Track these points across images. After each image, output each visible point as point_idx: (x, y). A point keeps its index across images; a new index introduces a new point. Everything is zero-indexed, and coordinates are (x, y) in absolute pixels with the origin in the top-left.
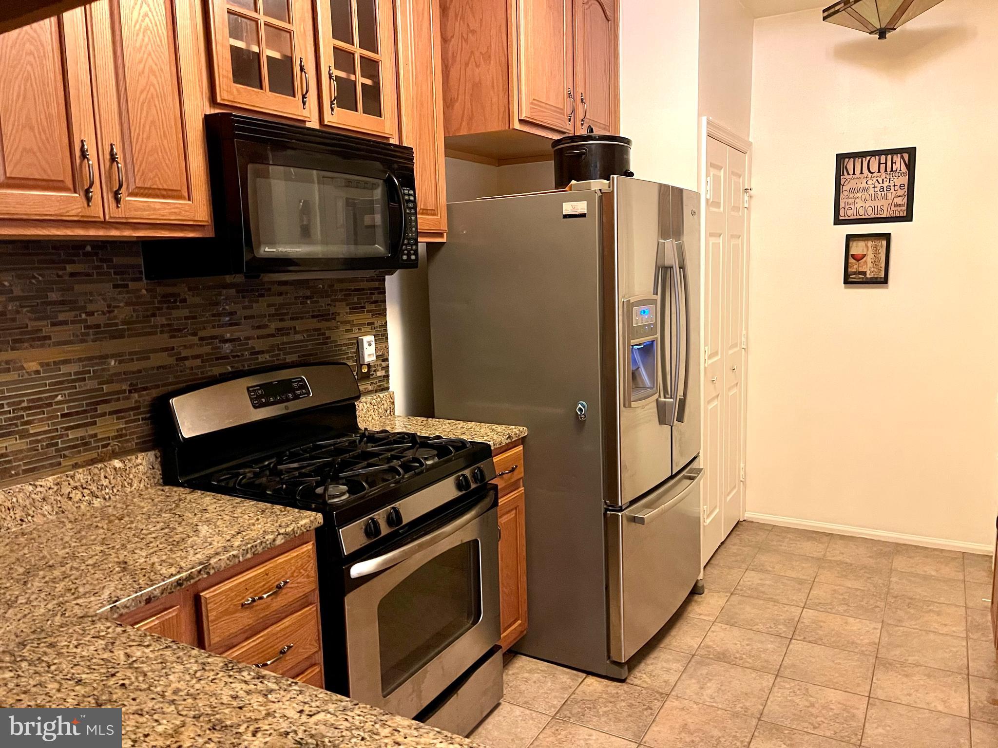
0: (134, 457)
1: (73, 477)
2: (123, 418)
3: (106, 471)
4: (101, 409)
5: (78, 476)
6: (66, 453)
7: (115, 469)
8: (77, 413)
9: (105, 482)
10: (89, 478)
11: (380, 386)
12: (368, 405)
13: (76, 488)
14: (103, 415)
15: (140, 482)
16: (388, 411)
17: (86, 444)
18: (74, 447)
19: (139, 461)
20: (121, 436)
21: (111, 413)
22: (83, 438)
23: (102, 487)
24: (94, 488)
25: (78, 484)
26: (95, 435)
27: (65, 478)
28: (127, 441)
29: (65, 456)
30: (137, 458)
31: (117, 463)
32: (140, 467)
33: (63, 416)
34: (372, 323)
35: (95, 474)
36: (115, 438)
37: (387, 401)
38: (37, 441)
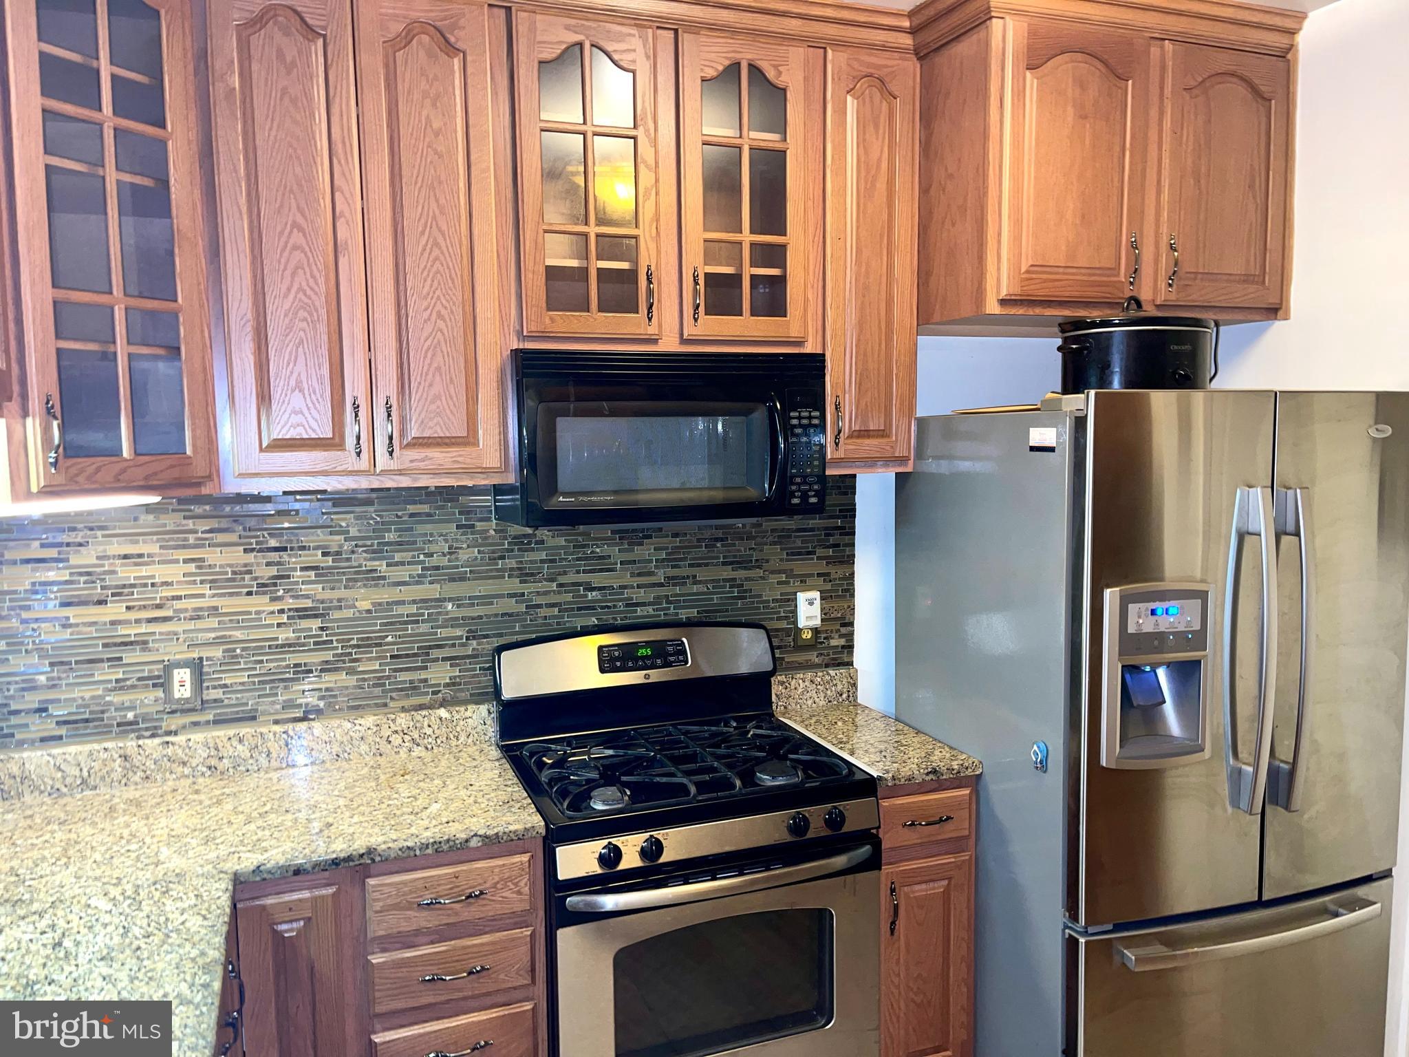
0: (462, 709)
1: (394, 721)
2: (458, 665)
3: (430, 720)
4: (435, 653)
5: (399, 721)
6: (394, 695)
7: (441, 719)
8: (407, 656)
9: (429, 731)
10: (412, 724)
11: (834, 659)
12: (807, 683)
13: (396, 732)
14: (436, 660)
15: (468, 736)
16: (844, 696)
17: (415, 688)
18: (401, 690)
19: (468, 714)
20: (454, 684)
21: (444, 659)
22: (411, 682)
23: (425, 736)
24: (416, 736)
25: (399, 729)
26: (426, 680)
27: (385, 720)
28: (462, 690)
29: (392, 698)
30: (467, 710)
31: (443, 712)
32: (470, 720)
33: (392, 657)
34: (828, 574)
35: (418, 721)
36: (447, 685)
37: (845, 681)
38: (364, 680)
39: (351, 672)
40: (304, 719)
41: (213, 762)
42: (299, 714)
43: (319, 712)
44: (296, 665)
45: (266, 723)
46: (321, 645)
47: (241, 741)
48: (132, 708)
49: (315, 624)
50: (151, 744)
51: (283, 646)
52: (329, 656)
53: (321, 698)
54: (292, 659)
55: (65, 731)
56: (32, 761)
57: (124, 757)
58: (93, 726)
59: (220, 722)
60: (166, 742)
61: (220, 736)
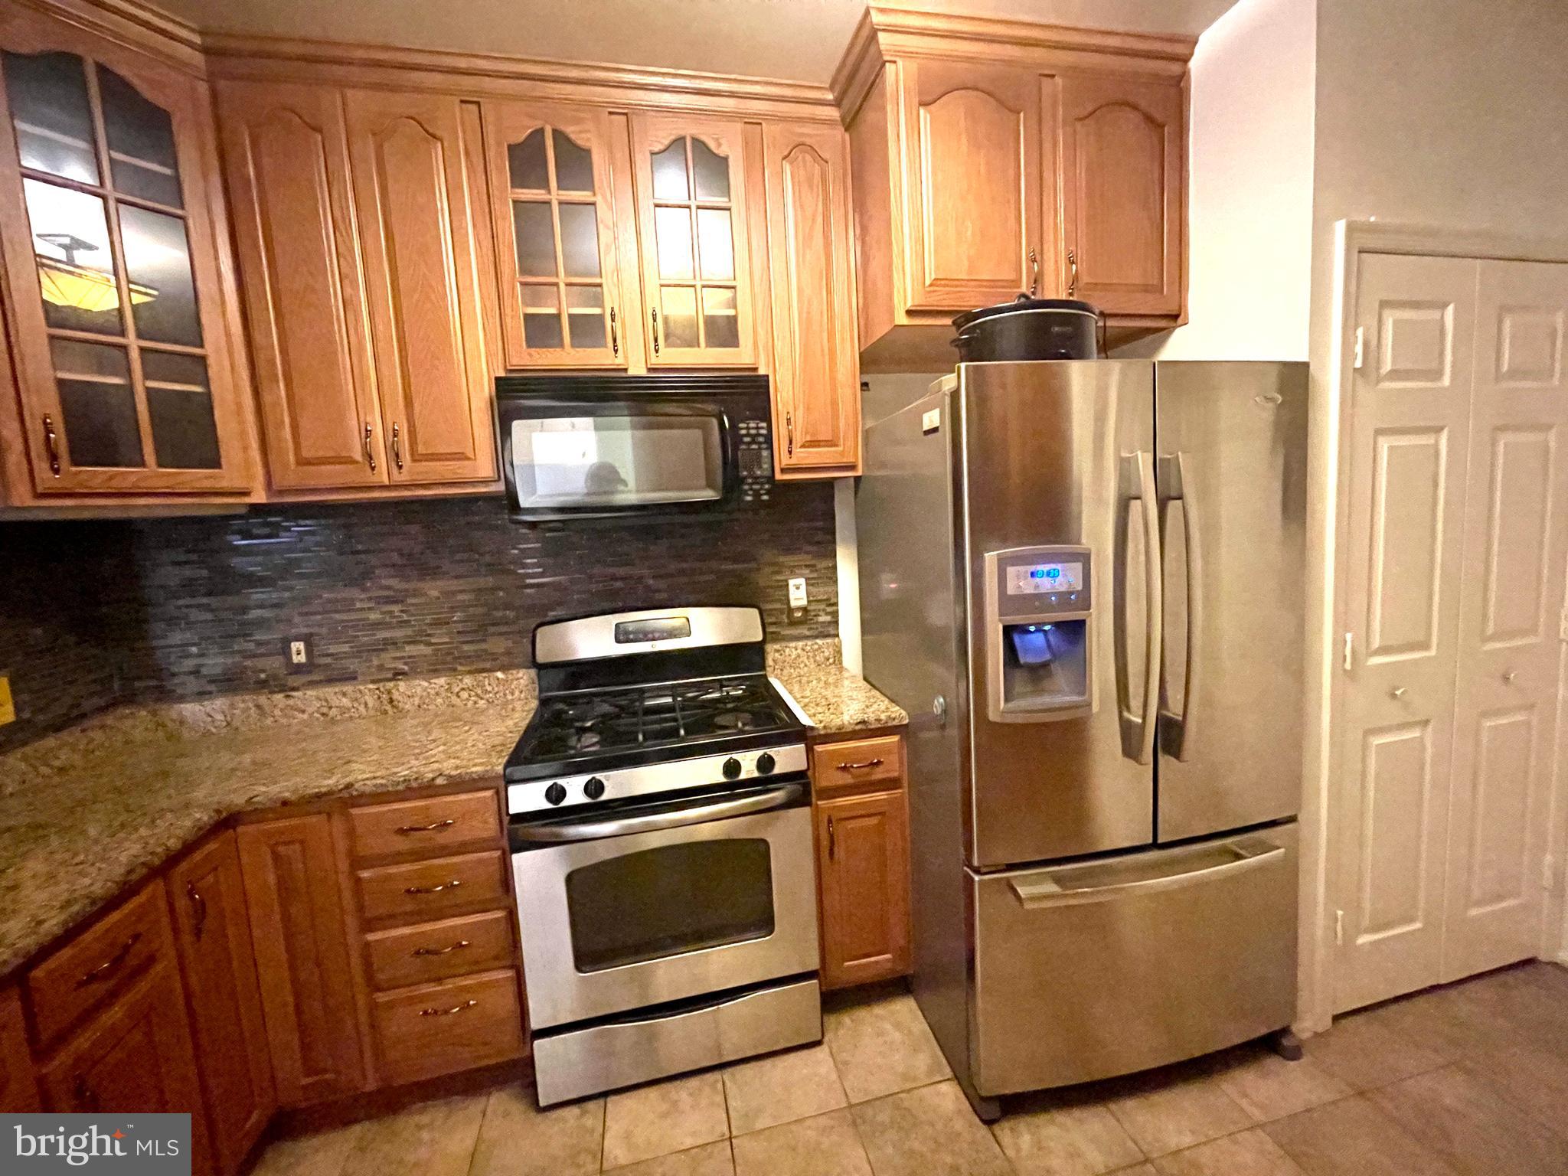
0: (514, 672)
1: (461, 680)
2: (510, 638)
3: (490, 680)
4: (492, 629)
5: (465, 680)
6: (461, 661)
7: (498, 679)
8: (469, 632)
9: (489, 688)
10: (475, 683)
11: (821, 632)
12: (799, 651)
13: (463, 689)
14: (493, 634)
15: (521, 692)
16: (831, 661)
17: (478, 656)
18: (468, 657)
19: (520, 675)
20: (508, 653)
21: (500, 634)
22: (475, 651)
23: (487, 692)
24: (479, 692)
25: (466, 686)
26: (487, 650)
27: (454, 680)
28: (512, 658)
29: (459, 664)
30: (518, 673)
31: (500, 675)
32: (521, 681)
33: (459, 632)
35: (480, 681)
36: (503, 654)
37: (831, 650)
38: (438, 650)
39: (429, 644)
40: (393, 679)
41: (325, 710)
42: (390, 675)
43: (404, 674)
44: (384, 639)
45: (365, 682)
46: (402, 624)
47: (344, 695)
48: (263, 671)
49: (396, 608)
50: (279, 697)
51: (374, 624)
52: (409, 631)
53: (406, 664)
54: (382, 635)
55: (212, 688)
56: (190, 710)
57: (258, 707)
58: (231, 683)
59: (330, 681)
60: (288, 697)
61: (329, 691)
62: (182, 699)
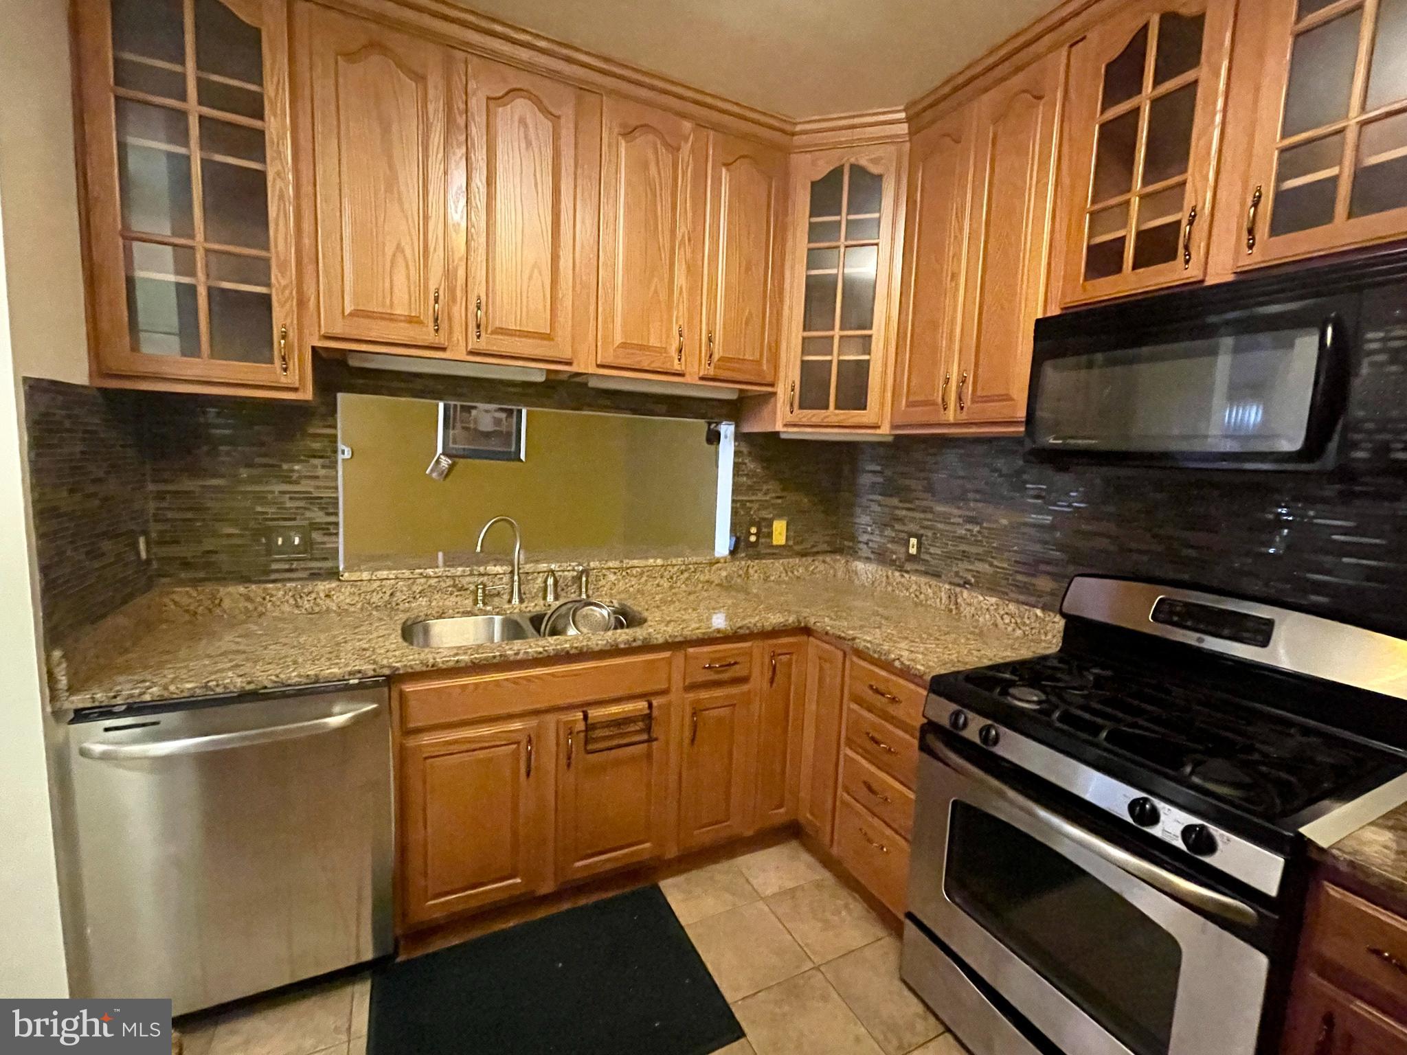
1: (1007, 605)
3: (1030, 614)
4: (1043, 567)
5: (1012, 607)
6: (1013, 588)
8: (1024, 564)
9: (1028, 622)
10: (1018, 612)
13: (1007, 614)
17: (1027, 588)
18: (1019, 586)
23: (1024, 624)
25: (1009, 612)
26: (1035, 585)
27: (1003, 603)
29: (1012, 590)
31: (1039, 612)
33: (1016, 562)
35: (1022, 612)
38: (997, 572)
39: (991, 565)
40: (962, 586)
41: (918, 593)
42: (961, 582)
43: (970, 584)
44: (964, 552)
45: (944, 582)
46: (977, 543)
47: (930, 586)
48: (895, 553)
49: (976, 529)
50: (897, 574)
51: (959, 537)
52: (980, 550)
53: (974, 576)
54: (963, 547)
55: (872, 556)
56: (860, 566)
57: (887, 577)
58: (881, 557)
59: (926, 573)
60: (902, 576)
61: (923, 580)
62: (859, 558)
